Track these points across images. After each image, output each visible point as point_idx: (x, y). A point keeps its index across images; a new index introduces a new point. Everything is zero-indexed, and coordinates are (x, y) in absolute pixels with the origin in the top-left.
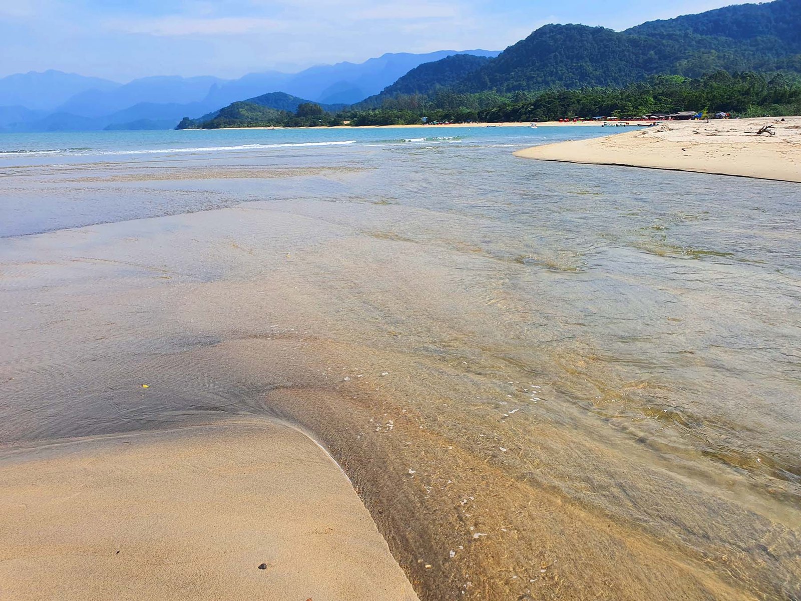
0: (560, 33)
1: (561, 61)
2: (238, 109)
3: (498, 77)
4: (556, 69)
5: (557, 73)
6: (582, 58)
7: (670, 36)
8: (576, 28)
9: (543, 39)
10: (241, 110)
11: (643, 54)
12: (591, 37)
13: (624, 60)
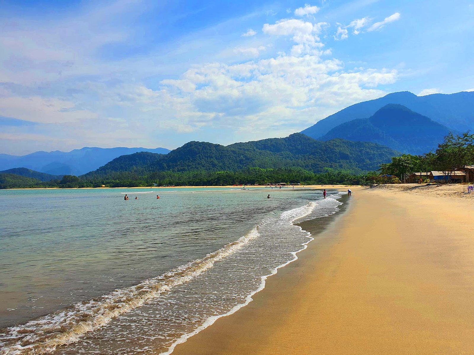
0: (200, 146)
1: (203, 158)
2: (4, 177)
3: (171, 164)
4: (201, 162)
5: (201, 163)
6: (212, 157)
7: (248, 150)
8: (207, 144)
9: (192, 148)
10: (6, 178)
11: (238, 157)
12: (214, 148)
13: (231, 159)
